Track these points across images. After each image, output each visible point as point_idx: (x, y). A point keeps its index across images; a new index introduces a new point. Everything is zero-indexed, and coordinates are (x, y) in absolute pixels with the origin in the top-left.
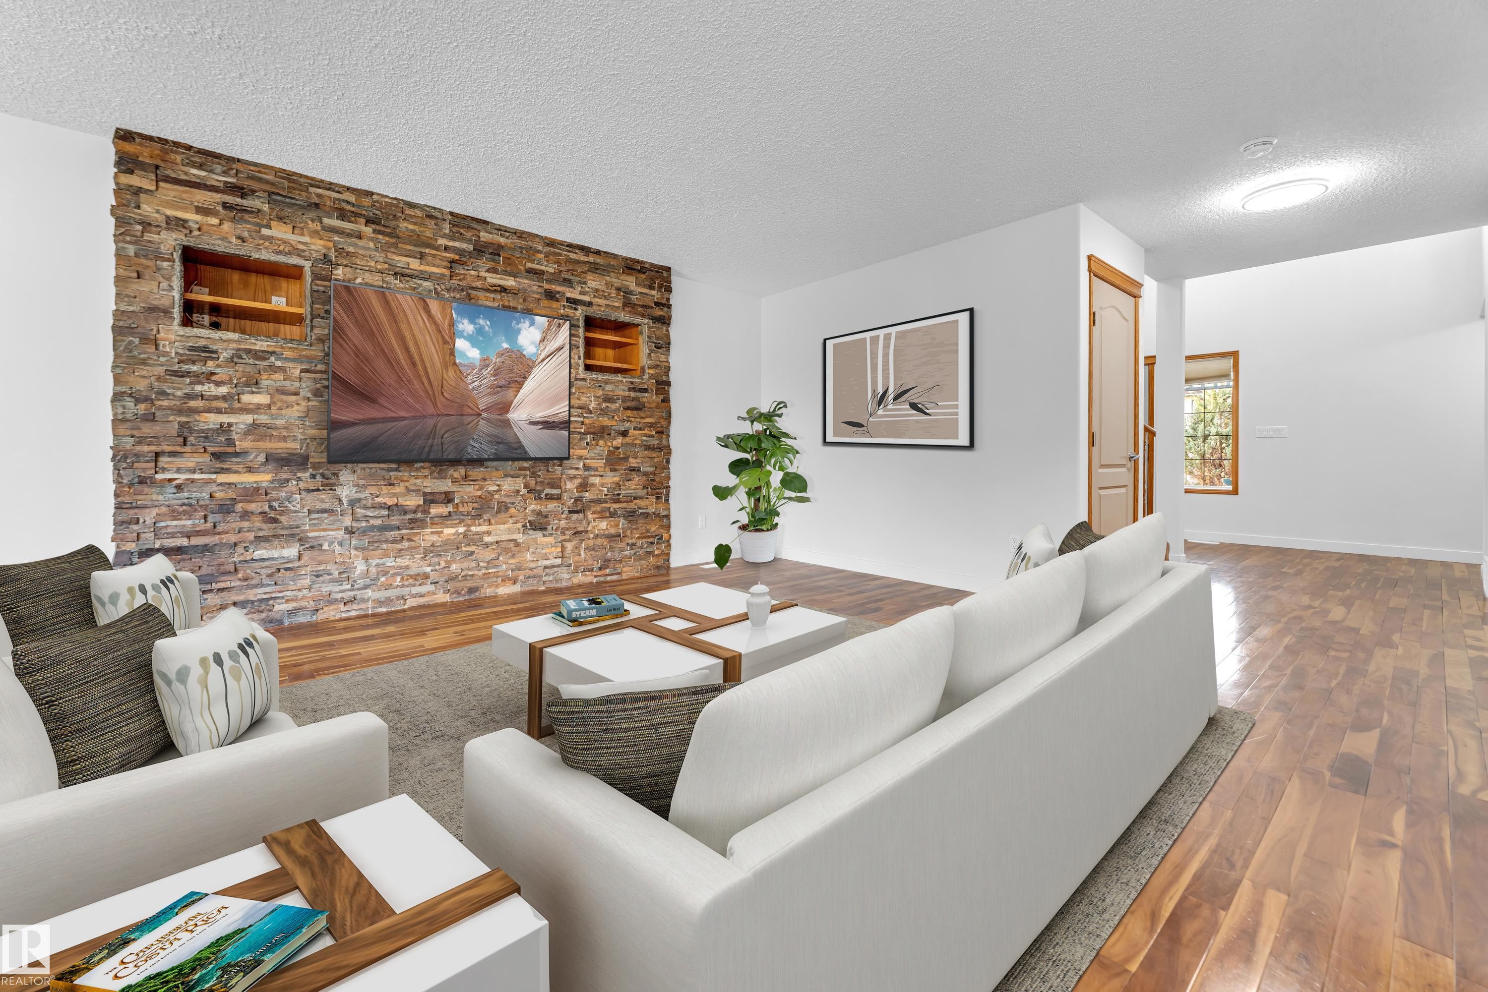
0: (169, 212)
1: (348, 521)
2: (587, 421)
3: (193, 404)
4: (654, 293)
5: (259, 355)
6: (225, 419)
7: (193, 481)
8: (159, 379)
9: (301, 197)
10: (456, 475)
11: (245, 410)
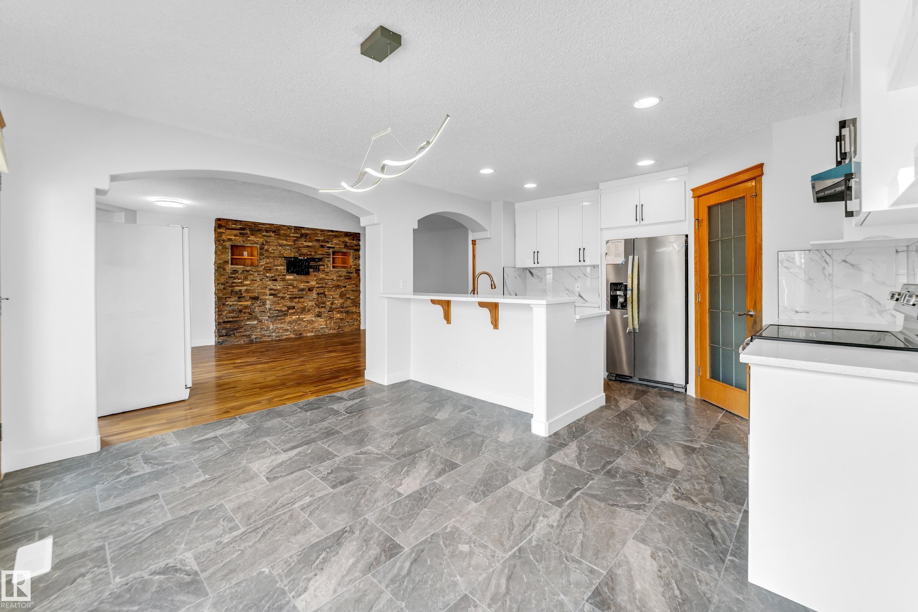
0: (228, 237)
1: (269, 314)
2: (333, 284)
3: (233, 285)
4: (354, 242)
5: (248, 271)
6: (240, 288)
7: (233, 304)
8: (227, 279)
9: (257, 228)
10: (296, 301)
11: (245, 285)
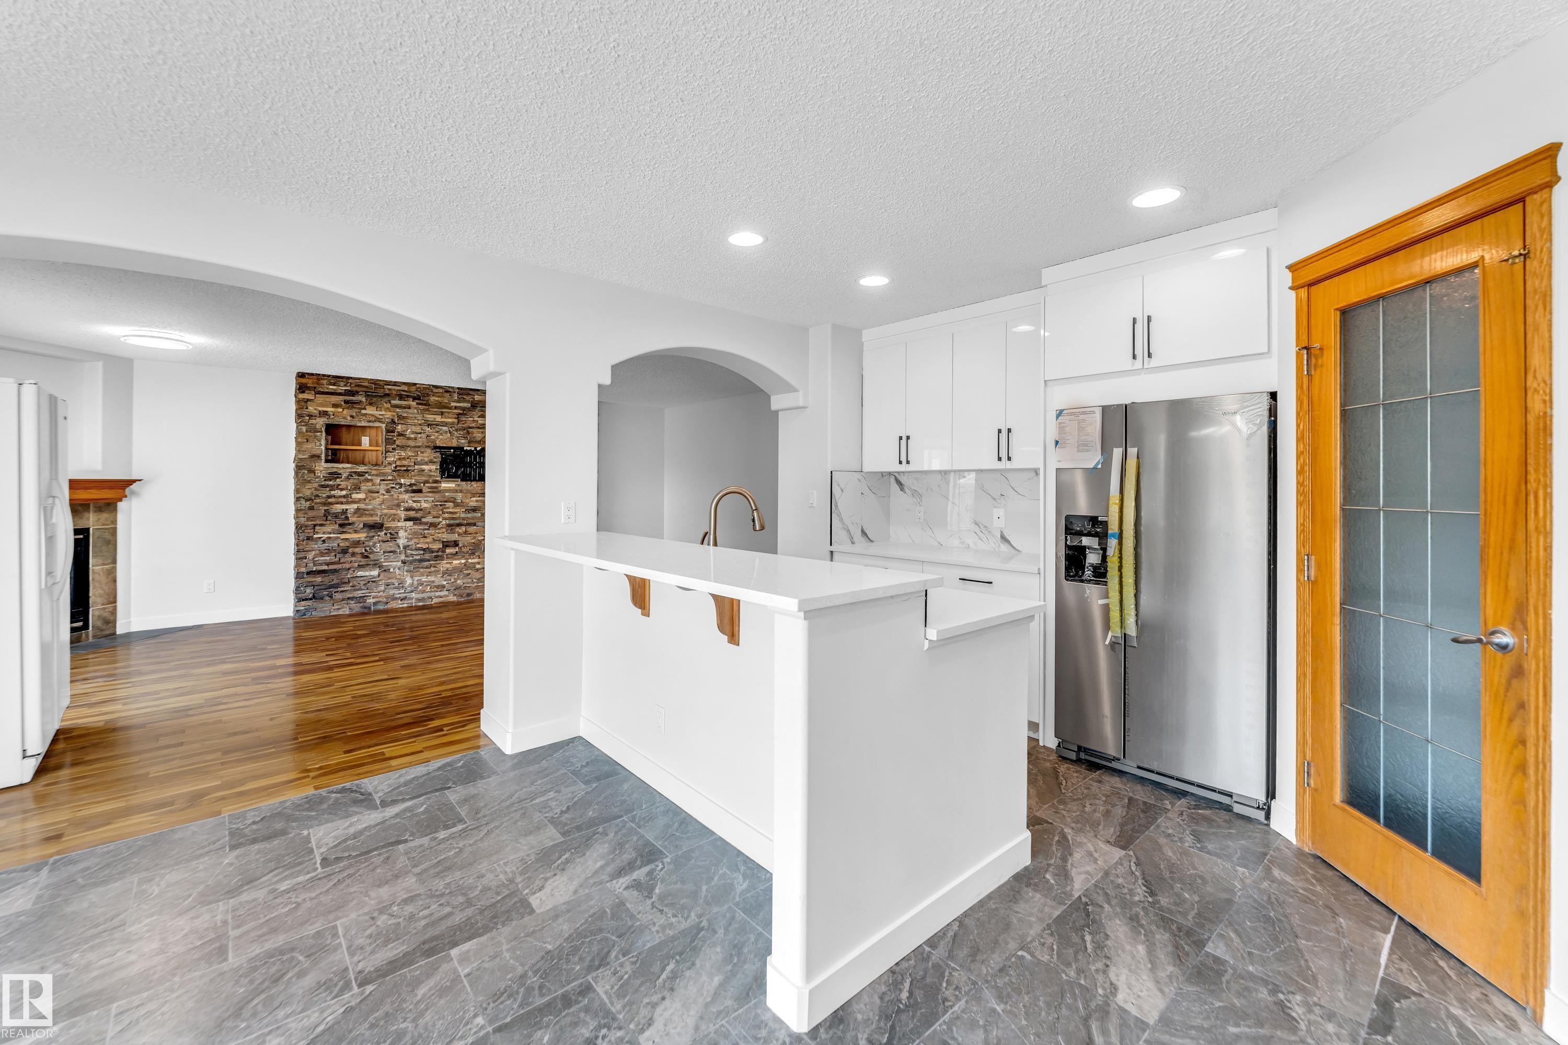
0: (320, 409)
3: (330, 500)
5: (360, 474)
6: (344, 507)
7: (330, 538)
8: (316, 489)
11: (354, 502)
